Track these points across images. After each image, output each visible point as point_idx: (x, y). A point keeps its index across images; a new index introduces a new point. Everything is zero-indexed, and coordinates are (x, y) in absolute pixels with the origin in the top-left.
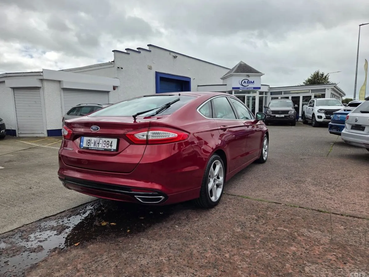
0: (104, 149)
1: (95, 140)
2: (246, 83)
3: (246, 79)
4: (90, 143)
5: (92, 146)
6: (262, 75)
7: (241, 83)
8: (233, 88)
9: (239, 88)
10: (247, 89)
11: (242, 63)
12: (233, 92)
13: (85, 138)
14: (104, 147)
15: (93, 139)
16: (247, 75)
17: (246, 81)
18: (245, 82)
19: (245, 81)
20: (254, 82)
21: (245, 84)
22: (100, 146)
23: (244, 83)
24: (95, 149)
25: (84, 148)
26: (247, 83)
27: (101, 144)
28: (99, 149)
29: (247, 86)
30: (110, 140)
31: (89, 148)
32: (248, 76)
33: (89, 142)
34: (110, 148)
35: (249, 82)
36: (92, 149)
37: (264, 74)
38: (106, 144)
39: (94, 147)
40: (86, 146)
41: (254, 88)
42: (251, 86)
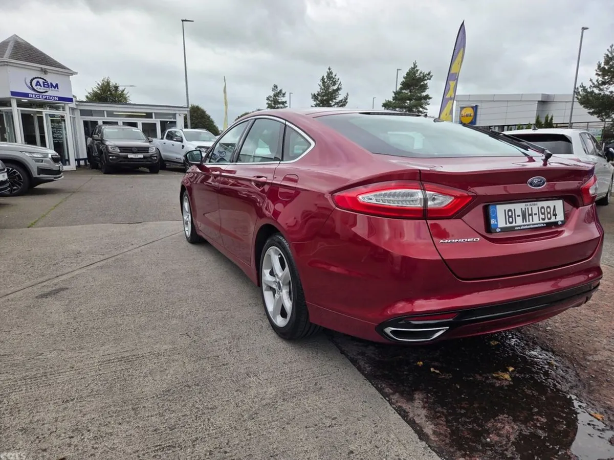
0: (543, 223)
1: (523, 209)
2: (40, 85)
3: (41, 78)
4: (513, 216)
5: (519, 221)
6: (72, 74)
7: (29, 84)
8: (13, 93)
9: (26, 95)
10: (46, 99)
11: (20, 41)
12: (14, 103)
13: (498, 207)
14: (544, 219)
15: (518, 207)
16: (41, 68)
17: (41, 81)
18: (38, 84)
19: (38, 82)
20: (57, 85)
21: (38, 88)
22: (536, 220)
23: (36, 85)
24: (529, 227)
25: (504, 230)
26: (44, 87)
27: (535, 214)
28: (536, 226)
29: (45, 92)
30: (551, 203)
31: (516, 228)
32: (45, 72)
33: (510, 215)
34: (553, 219)
35: (46, 84)
36: (522, 228)
37: (76, 73)
38: (546, 213)
39: (525, 223)
40: (505, 226)
41: (61, 99)
42: (52, 92)
